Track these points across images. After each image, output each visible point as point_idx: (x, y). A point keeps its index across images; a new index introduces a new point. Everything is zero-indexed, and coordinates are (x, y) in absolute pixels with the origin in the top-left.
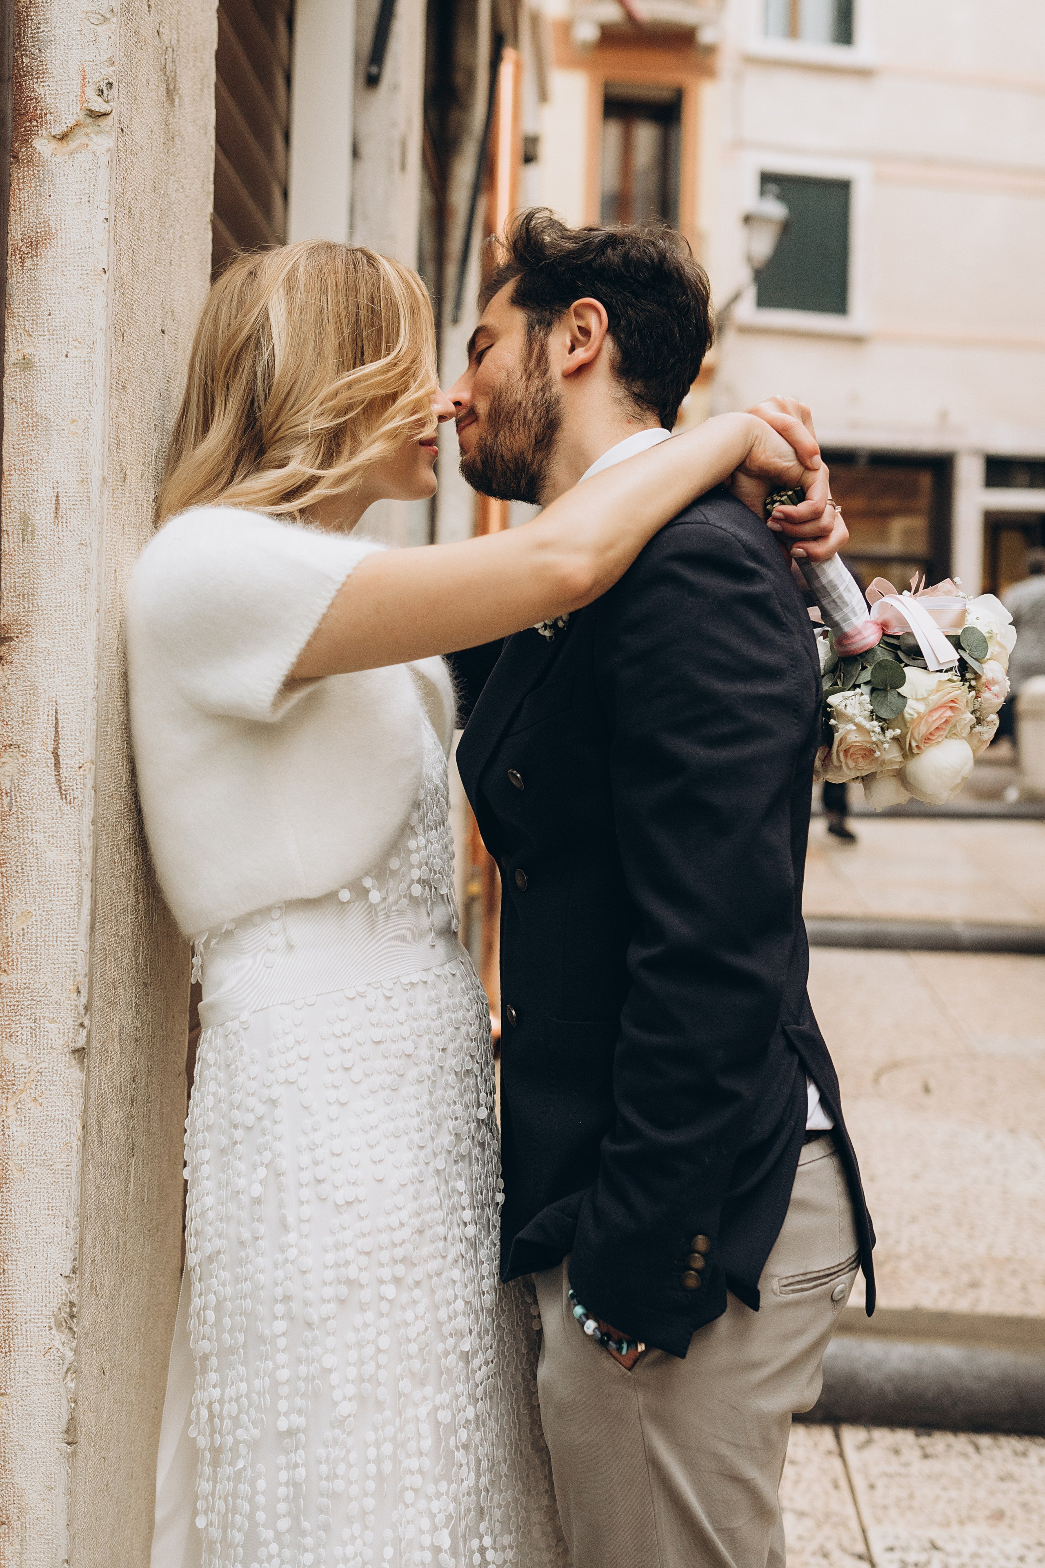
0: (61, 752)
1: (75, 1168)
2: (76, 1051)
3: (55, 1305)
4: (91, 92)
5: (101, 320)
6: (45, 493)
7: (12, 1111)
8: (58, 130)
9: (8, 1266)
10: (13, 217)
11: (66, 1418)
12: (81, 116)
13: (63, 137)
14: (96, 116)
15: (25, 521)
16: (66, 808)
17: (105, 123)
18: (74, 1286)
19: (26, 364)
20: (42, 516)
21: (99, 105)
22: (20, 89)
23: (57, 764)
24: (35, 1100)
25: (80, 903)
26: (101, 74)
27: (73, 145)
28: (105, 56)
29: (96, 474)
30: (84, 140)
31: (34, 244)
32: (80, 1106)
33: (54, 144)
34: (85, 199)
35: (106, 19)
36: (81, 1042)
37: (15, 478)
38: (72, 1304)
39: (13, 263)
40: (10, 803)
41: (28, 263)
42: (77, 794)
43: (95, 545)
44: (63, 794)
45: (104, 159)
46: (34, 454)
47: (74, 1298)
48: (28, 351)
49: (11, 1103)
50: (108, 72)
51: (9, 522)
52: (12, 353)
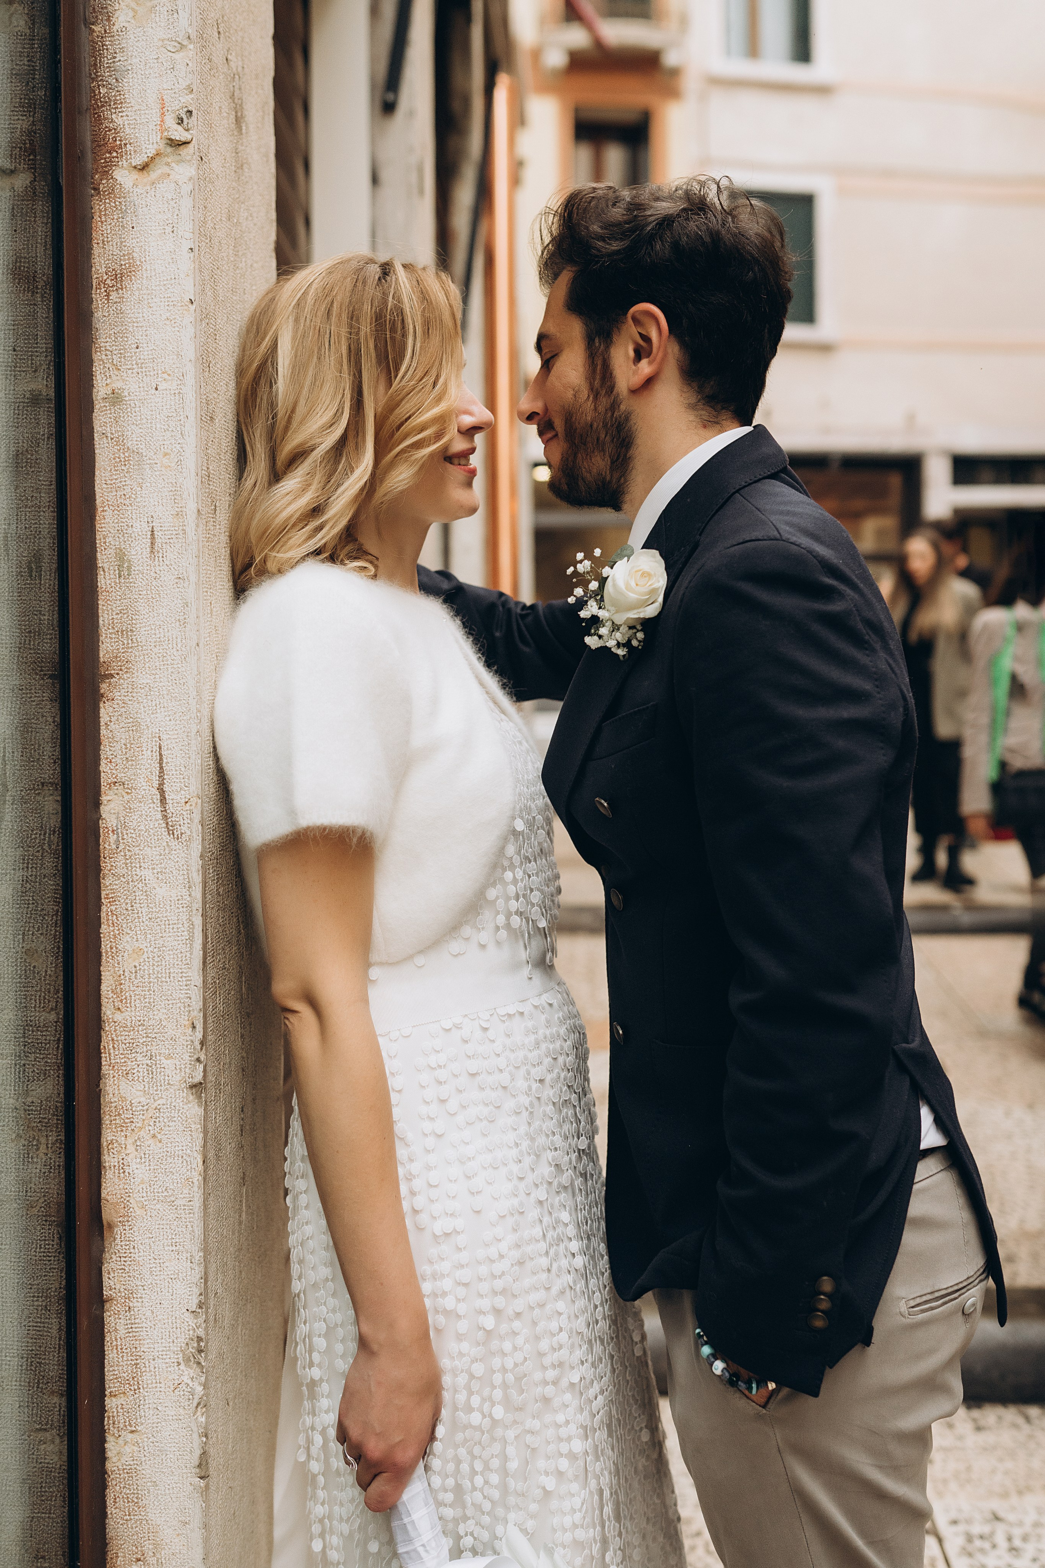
0: (166, 788)
1: (197, 1203)
2: (193, 1086)
3: (182, 1340)
4: (170, 121)
5: (190, 352)
6: (140, 528)
7: (131, 1149)
8: (138, 160)
9: (134, 1303)
10: (96, 250)
11: (198, 1452)
12: (162, 146)
13: (144, 168)
14: (177, 144)
15: (121, 556)
16: (174, 843)
17: (186, 151)
18: (201, 1320)
19: (115, 398)
20: (138, 552)
21: (179, 134)
22: (99, 120)
23: (163, 800)
24: (154, 1136)
25: (191, 938)
26: (180, 102)
27: (155, 174)
28: (184, 84)
29: (191, 507)
30: (166, 169)
31: (119, 277)
32: (199, 1142)
33: (135, 175)
34: (169, 229)
35: (182, 46)
36: (198, 1077)
37: (108, 514)
38: (200, 1339)
39: (98, 297)
40: (118, 841)
41: (114, 296)
42: (184, 829)
43: (193, 578)
44: (170, 831)
45: (187, 188)
46: (128, 490)
47: (201, 1332)
48: (117, 385)
49: (130, 1141)
50: (187, 100)
51: (105, 558)
52: (101, 388)
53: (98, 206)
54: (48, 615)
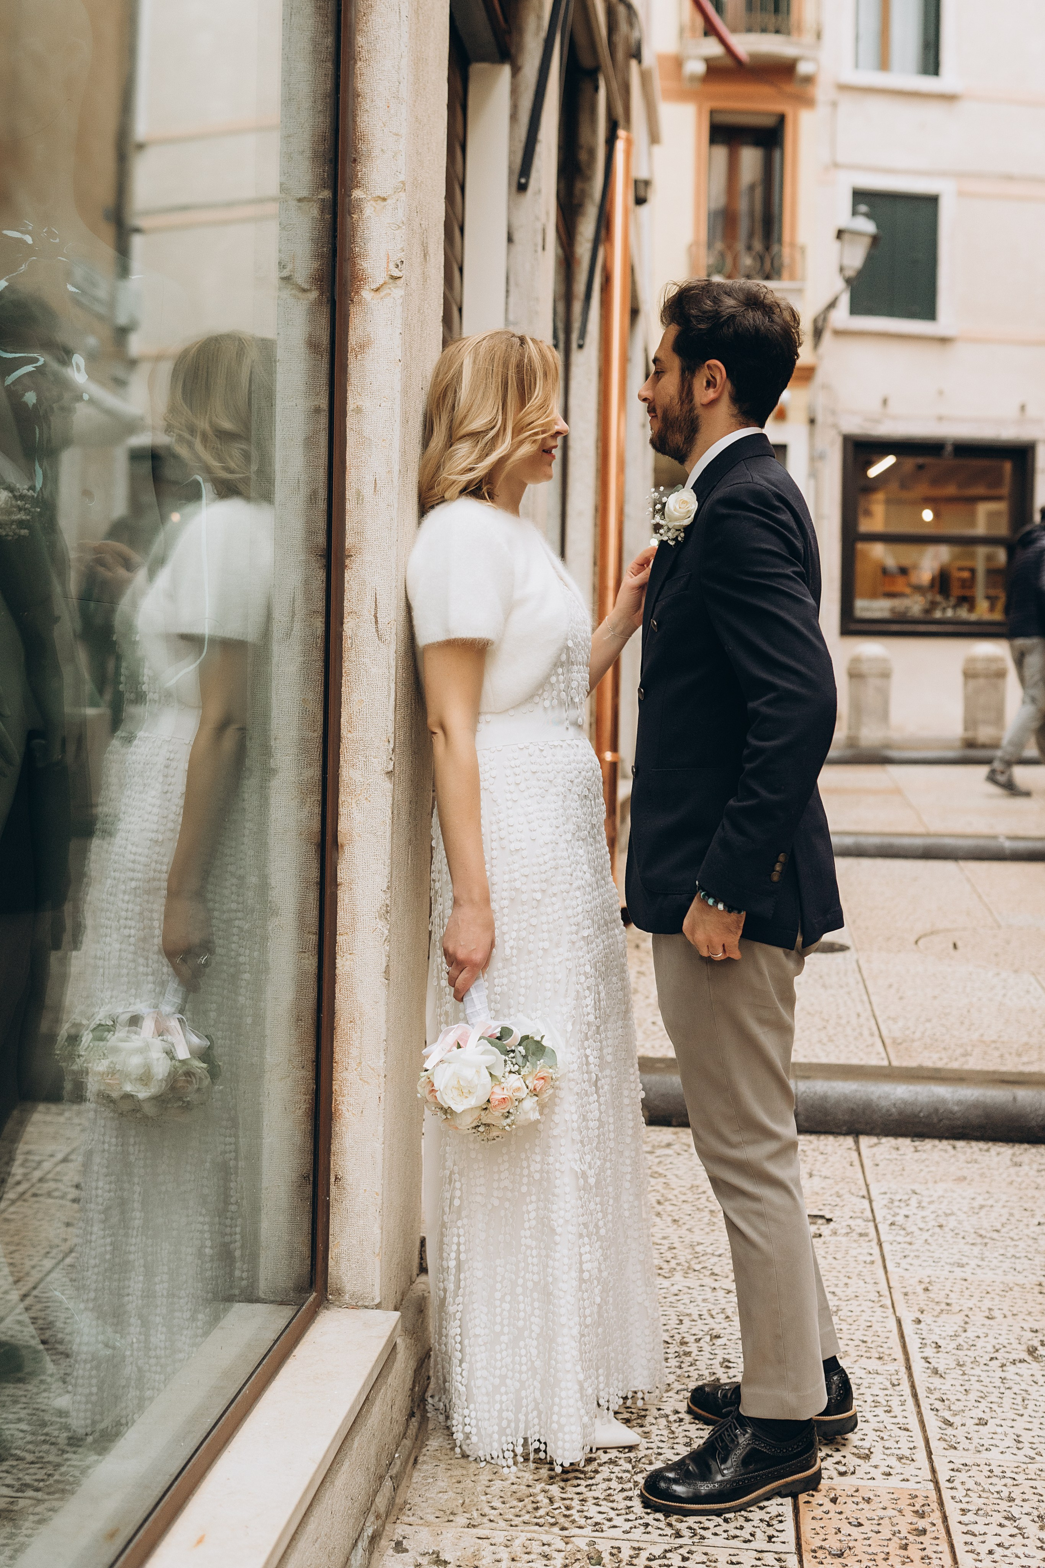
0: (378, 615)
1: (388, 834)
2: (388, 773)
3: (378, 906)
4: (392, 266)
5: (398, 387)
6: (369, 478)
7: (354, 805)
8: (374, 287)
9: (353, 886)
10: (351, 333)
11: (385, 965)
12: (387, 279)
13: (377, 290)
14: (395, 278)
15: (358, 493)
16: (381, 645)
17: (398, 282)
18: (388, 895)
19: (358, 410)
20: (367, 491)
21: (396, 273)
22: (354, 264)
23: (376, 622)
24: (366, 799)
25: (389, 695)
26: (397, 257)
27: (382, 293)
28: (399, 247)
29: (396, 468)
30: (388, 291)
31: (362, 347)
32: (390, 802)
33: (372, 294)
34: (389, 323)
35: (399, 227)
36: (391, 768)
37: (353, 471)
38: (387, 906)
39: (351, 357)
40: (352, 643)
41: (359, 357)
42: (387, 637)
43: (396, 506)
44: (380, 638)
45: (400, 301)
46: (363, 458)
47: (388, 902)
48: (360, 403)
49: (354, 801)
50: (401, 255)
51: (350, 494)
52: (351, 405)
53: (353, 310)
54: (322, 524)
